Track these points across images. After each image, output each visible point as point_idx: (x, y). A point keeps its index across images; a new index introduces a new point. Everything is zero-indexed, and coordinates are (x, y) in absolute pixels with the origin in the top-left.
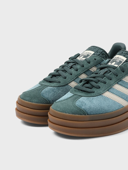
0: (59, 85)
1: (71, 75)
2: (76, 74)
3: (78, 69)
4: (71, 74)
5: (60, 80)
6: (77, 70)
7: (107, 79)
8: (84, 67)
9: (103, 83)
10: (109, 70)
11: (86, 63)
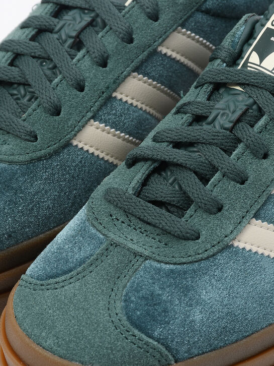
0: (34, 155)
1: (81, 89)
2: (102, 86)
3: (107, 58)
4: (78, 84)
5: (33, 124)
6: (103, 63)
7: (248, 158)
8: (131, 41)
9: (232, 183)
10: (255, 103)
11: (143, 19)
